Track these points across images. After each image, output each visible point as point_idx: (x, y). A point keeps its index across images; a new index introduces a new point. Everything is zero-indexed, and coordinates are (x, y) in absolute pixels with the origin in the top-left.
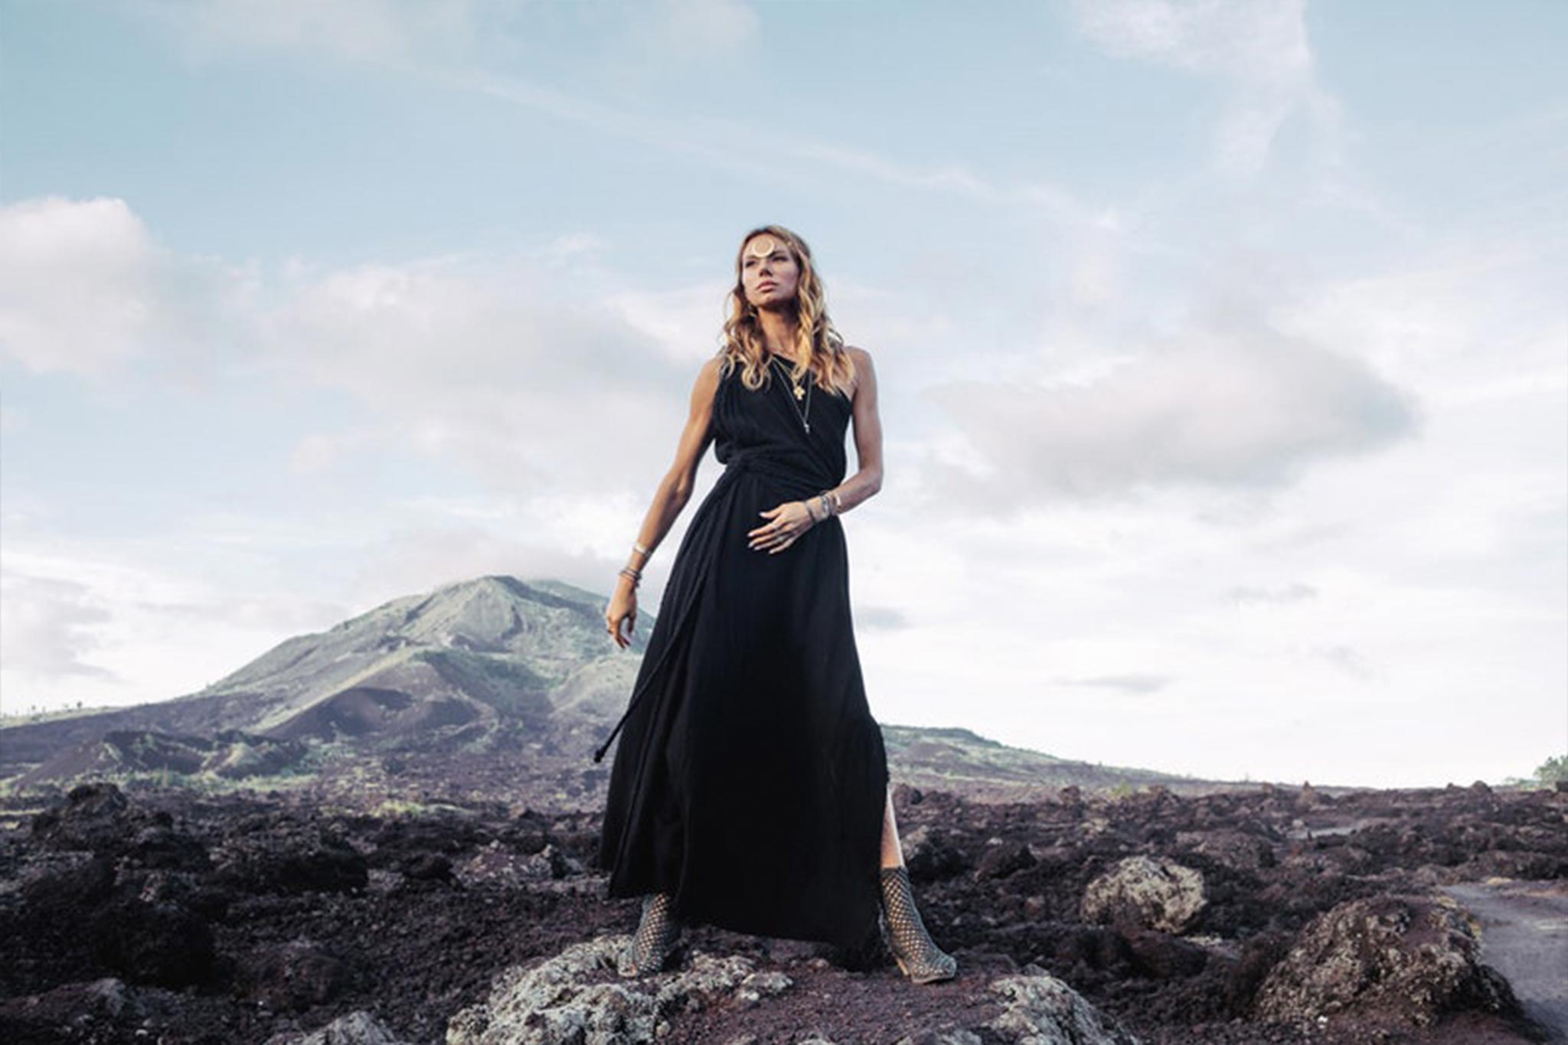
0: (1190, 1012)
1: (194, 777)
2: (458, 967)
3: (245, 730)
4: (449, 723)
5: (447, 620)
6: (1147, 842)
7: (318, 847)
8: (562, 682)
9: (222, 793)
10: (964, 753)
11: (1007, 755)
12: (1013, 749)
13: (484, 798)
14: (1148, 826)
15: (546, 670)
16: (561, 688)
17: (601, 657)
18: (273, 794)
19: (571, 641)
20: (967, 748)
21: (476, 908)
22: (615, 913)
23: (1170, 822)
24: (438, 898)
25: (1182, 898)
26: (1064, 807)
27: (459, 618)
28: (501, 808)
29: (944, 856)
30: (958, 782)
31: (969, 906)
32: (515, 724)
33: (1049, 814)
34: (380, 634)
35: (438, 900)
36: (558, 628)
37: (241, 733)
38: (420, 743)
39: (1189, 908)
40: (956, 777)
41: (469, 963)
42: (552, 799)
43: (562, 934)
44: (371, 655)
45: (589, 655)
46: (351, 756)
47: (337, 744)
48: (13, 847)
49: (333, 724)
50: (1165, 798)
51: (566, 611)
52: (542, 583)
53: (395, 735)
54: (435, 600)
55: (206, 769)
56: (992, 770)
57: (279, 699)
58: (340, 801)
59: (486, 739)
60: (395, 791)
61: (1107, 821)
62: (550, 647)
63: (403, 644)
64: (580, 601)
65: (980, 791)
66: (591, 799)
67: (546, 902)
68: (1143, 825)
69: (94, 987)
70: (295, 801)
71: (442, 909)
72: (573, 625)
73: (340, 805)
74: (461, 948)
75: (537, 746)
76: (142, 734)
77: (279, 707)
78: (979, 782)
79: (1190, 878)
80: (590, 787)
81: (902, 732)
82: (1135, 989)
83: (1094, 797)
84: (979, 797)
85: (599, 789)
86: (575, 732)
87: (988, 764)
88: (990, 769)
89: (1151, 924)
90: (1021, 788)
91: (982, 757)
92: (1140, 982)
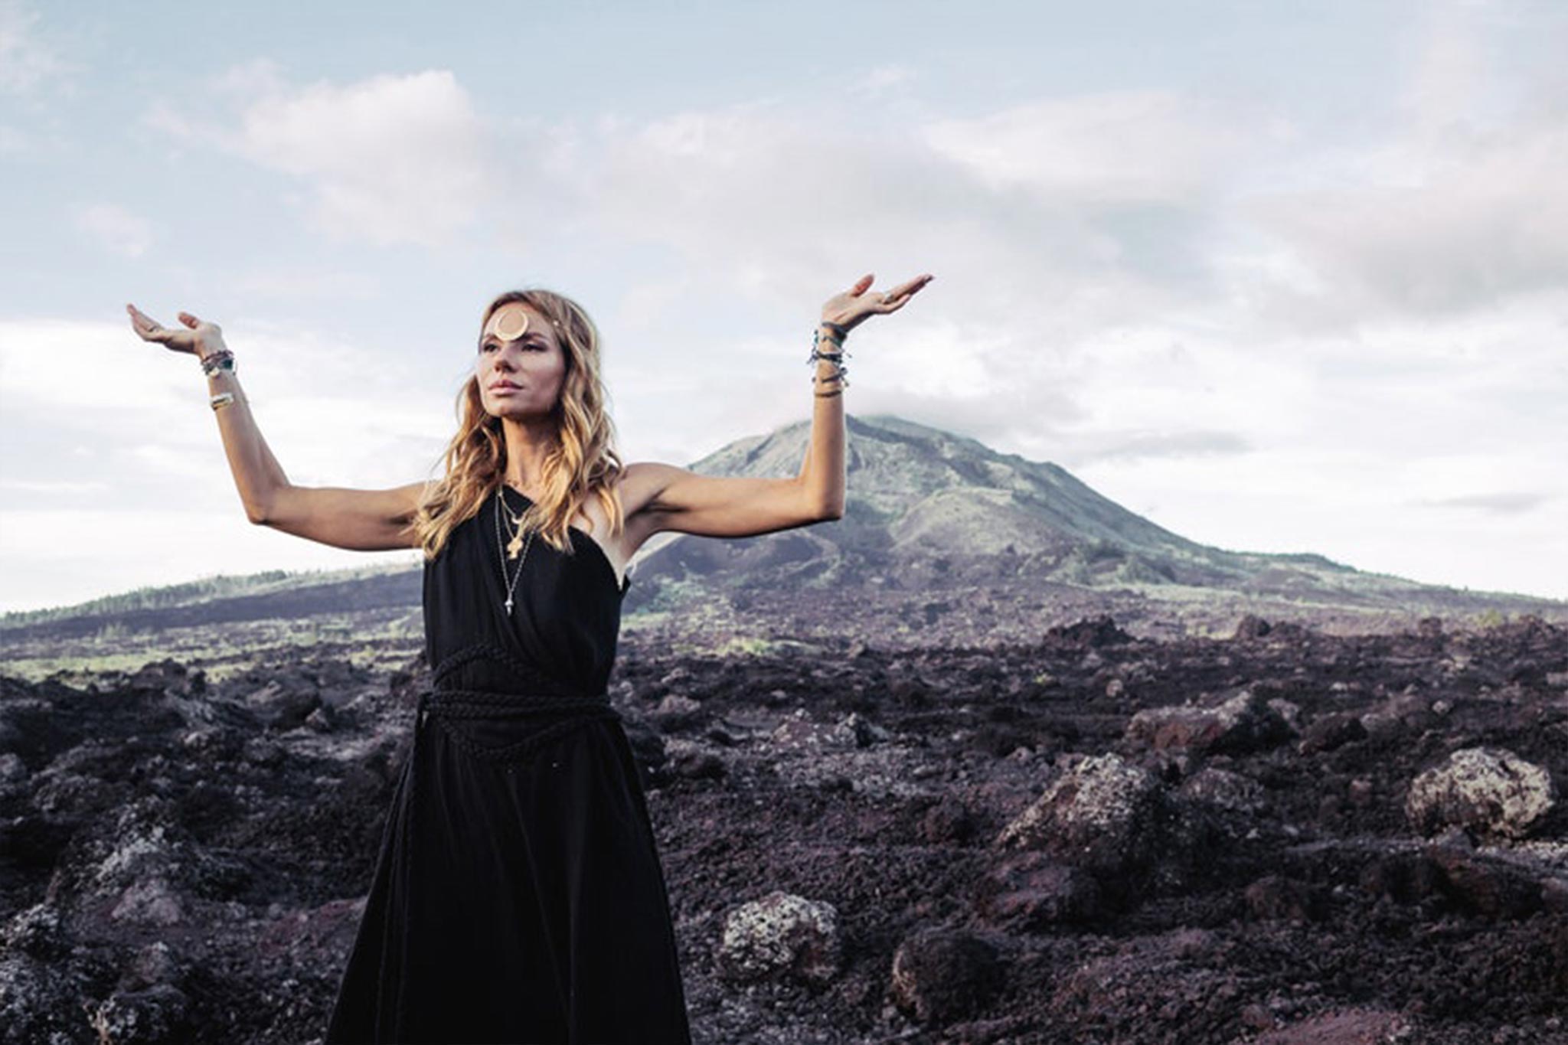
0: (1509, 974)
2: (713, 885)
4: (792, 560)
5: (787, 460)
6: (1512, 682)
8: (901, 516)
10: (1317, 579)
11: (1364, 580)
12: (1371, 575)
13: (828, 633)
14: (1516, 662)
15: (885, 504)
16: (901, 522)
17: (938, 491)
19: (909, 476)
20: (1320, 574)
21: (745, 810)
22: (886, 818)
23: (1541, 657)
24: (708, 799)
25: (1524, 798)
26: (1423, 639)
28: (844, 643)
29: (1266, 725)
30: (1310, 610)
31: (1271, 809)
32: (857, 559)
33: (1405, 647)
35: (708, 802)
36: (895, 464)
38: (766, 580)
39: (1533, 810)
40: (1309, 604)
41: (723, 881)
42: (894, 632)
43: (819, 852)
45: (927, 490)
46: (702, 593)
47: (687, 582)
48: (374, 704)
49: (683, 564)
50: (1538, 629)
51: (903, 445)
52: (877, 419)
53: (741, 573)
54: (775, 439)
56: (1346, 595)
58: (692, 639)
59: (828, 575)
60: (743, 627)
61: (1468, 658)
62: (889, 482)
64: (914, 433)
65: (1333, 619)
66: (933, 631)
67: (814, 806)
68: (1511, 659)
70: (649, 640)
71: (712, 810)
72: (911, 459)
73: (691, 642)
74: (716, 864)
75: (878, 580)
78: (1334, 610)
79: (1534, 776)
80: (932, 620)
81: (1249, 559)
82: (1448, 936)
83: (1457, 627)
84: (1332, 625)
85: (941, 622)
86: (915, 566)
87: (1342, 590)
88: (1345, 595)
89: (1486, 826)
90: (1377, 616)
91: (1336, 583)
92: (1455, 924)
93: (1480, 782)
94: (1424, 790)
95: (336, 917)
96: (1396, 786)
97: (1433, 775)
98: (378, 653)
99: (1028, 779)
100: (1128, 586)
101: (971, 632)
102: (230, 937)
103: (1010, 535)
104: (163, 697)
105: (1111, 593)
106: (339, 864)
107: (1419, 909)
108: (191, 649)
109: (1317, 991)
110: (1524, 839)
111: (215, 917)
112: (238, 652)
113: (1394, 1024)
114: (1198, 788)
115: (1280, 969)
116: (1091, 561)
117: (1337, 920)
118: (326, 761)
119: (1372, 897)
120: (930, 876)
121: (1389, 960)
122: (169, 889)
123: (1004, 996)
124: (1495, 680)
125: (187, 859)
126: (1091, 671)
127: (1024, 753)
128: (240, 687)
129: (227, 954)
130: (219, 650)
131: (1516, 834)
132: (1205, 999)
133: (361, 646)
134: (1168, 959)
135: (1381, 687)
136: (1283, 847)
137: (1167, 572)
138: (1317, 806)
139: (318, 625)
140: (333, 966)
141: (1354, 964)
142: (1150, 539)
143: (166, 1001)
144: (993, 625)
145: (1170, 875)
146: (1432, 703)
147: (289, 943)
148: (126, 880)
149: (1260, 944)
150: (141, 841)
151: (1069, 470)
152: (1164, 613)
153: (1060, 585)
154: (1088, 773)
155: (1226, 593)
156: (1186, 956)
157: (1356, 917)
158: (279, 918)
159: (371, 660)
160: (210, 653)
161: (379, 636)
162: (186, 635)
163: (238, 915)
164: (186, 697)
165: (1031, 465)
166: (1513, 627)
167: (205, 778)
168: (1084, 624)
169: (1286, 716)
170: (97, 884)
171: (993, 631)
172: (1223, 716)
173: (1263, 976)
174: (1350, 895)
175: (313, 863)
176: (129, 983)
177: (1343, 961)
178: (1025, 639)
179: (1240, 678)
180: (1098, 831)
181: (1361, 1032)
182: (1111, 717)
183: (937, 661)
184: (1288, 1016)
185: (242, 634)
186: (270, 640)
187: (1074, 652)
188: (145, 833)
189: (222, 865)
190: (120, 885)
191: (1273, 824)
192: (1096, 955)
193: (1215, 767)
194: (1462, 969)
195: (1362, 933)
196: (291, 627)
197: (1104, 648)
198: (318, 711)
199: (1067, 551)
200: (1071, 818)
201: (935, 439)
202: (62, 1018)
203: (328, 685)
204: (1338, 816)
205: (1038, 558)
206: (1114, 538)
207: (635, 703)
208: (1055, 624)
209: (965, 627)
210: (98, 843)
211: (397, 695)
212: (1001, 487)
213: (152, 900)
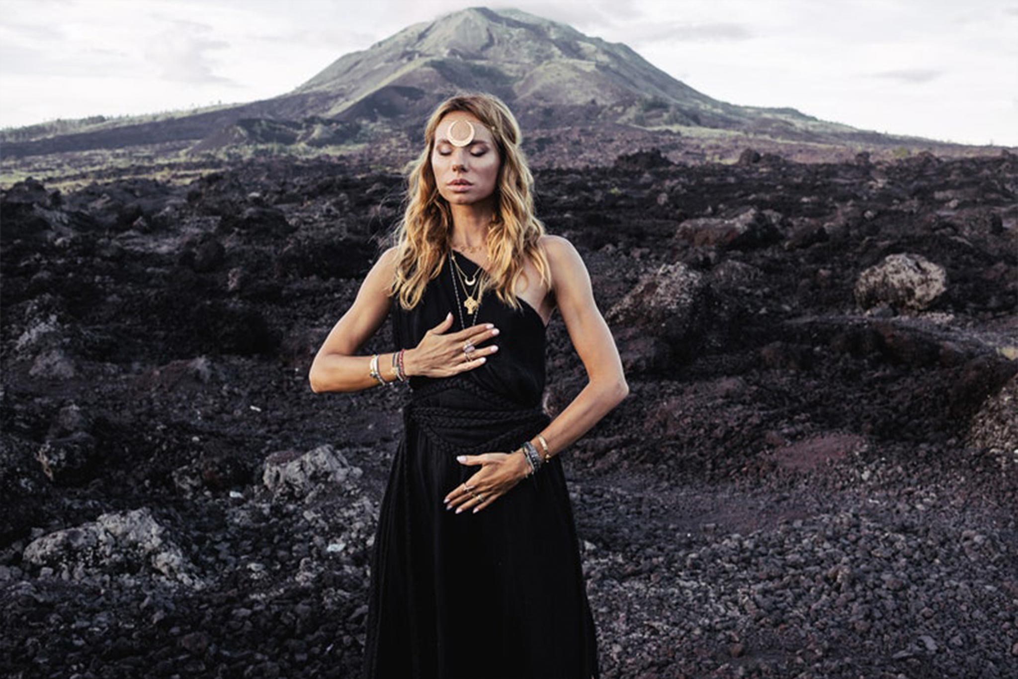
1: (293, 147)
3: (321, 115)
5: (445, 39)
6: (912, 197)
7: (345, 235)
8: (522, 78)
9: (310, 157)
10: (792, 125)
11: (822, 126)
14: (915, 183)
15: (511, 71)
16: (521, 83)
17: (546, 62)
18: (341, 158)
19: (527, 51)
20: (793, 121)
23: (931, 180)
25: (928, 286)
26: (858, 167)
27: (453, 38)
30: (786, 145)
31: (774, 293)
33: (846, 171)
34: (401, 50)
36: (517, 42)
37: (319, 118)
39: (933, 293)
40: (785, 141)
44: (397, 63)
45: (539, 60)
46: (387, 131)
47: (379, 123)
48: (177, 212)
49: (376, 110)
50: (930, 161)
51: (523, 30)
52: (506, 11)
53: (416, 116)
54: (436, 25)
55: (300, 141)
57: (340, 95)
58: (384, 161)
61: (885, 181)
62: (513, 55)
63: (417, 56)
64: (531, 21)
65: (800, 151)
66: (541, 157)
68: (912, 182)
69: (192, 364)
70: (355, 162)
72: (529, 39)
73: (383, 164)
76: (259, 120)
77: (341, 100)
78: (801, 145)
79: (936, 272)
80: (541, 149)
81: (749, 111)
82: (883, 380)
83: (878, 158)
84: (799, 156)
85: (547, 150)
86: (530, 112)
87: (807, 132)
88: (810, 136)
89: (904, 303)
90: (828, 150)
91: (803, 128)
92: (888, 372)
93: (903, 275)
94: (867, 279)
95: (178, 372)
96: (846, 272)
97: (874, 270)
98: (174, 172)
99: (613, 265)
100: (670, 128)
101: (567, 157)
102: (110, 386)
103: (593, 92)
104: (32, 209)
105: (659, 132)
106: (174, 333)
107: (866, 361)
108: (45, 170)
109: (808, 420)
110: (926, 311)
111: (98, 373)
112: (78, 172)
113: (858, 444)
114: (722, 273)
115: (784, 405)
116: (646, 110)
117: (816, 370)
118: (151, 254)
119: (838, 354)
120: (562, 340)
121: (850, 396)
122: (65, 356)
123: (613, 421)
124: (901, 195)
125: (75, 334)
126: (647, 186)
127: (610, 248)
128: (82, 197)
129: (110, 398)
130: (64, 171)
131: (921, 308)
132: (741, 426)
133: (161, 168)
134: (716, 398)
135: (831, 199)
136: (782, 320)
137: (695, 118)
138: (797, 285)
139: (130, 153)
140: (180, 405)
141: (828, 399)
142: (686, 96)
143: (83, 443)
144: (581, 153)
145: (714, 340)
146: (864, 212)
147: (149, 390)
148: (36, 350)
149: (770, 387)
150: (42, 324)
151: (634, 49)
152: (692, 146)
153: (625, 126)
154: (664, 275)
155: (733, 133)
156: (727, 396)
157: (829, 368)
158: (139, 372)
159: (169, 177)
160: (57, 173)
161: (173, 161)
162: (40, 161)
163: (113, 371)
164: (49, 209)
165: (609, 45)
166: (915, 159)
167: (73, 271)
168: (640, 154)
169: (774, 221)
170: (16, 353)
171: (581, 157)
172: (738, 225)
173: (776, 411)
174: (825, 353)
175: (157, 333)
176: (56, 430)
177: (821, 397)
178: (602, 163)
179: (742, 192)
180: (671, 314)
181: (838, 449)
182: (662, 221)
183: (546, 178)
184: (793, 437)
185: (79, 160)
186: (99, 163)
187: (636, 173)
188: (45, 319)
189: (97, 337)
190: (32, 353)
191: (775, 303)
192: (670, 395)
193: (733, 259)
194: (893, 402)
195: (832, 378)
196: (113, 155)
197: (654, 169)
198: (140, 218)
199: (631, 103)
200: (653, 304)
201: (545, 25)
202: (26, 469)
203: (142, 197)
204: (810, 293)
205: (611, 109)
206: (662, 95)
207: (352, 210)
208: (621, 152)
209: (562, 154)
210: (14, 326)
211: (192, 207)
212: (589, 60)
213: (55, 364)
